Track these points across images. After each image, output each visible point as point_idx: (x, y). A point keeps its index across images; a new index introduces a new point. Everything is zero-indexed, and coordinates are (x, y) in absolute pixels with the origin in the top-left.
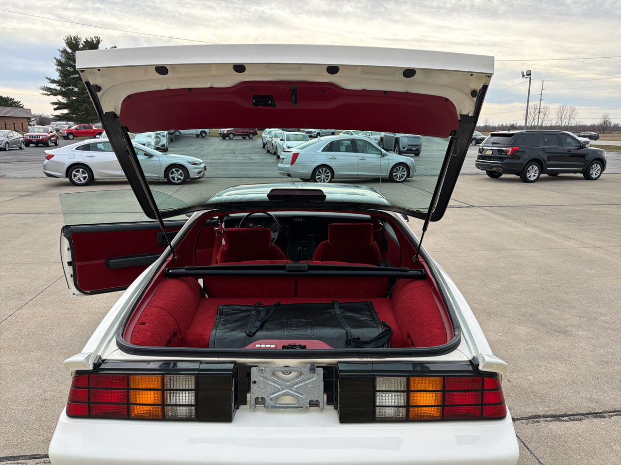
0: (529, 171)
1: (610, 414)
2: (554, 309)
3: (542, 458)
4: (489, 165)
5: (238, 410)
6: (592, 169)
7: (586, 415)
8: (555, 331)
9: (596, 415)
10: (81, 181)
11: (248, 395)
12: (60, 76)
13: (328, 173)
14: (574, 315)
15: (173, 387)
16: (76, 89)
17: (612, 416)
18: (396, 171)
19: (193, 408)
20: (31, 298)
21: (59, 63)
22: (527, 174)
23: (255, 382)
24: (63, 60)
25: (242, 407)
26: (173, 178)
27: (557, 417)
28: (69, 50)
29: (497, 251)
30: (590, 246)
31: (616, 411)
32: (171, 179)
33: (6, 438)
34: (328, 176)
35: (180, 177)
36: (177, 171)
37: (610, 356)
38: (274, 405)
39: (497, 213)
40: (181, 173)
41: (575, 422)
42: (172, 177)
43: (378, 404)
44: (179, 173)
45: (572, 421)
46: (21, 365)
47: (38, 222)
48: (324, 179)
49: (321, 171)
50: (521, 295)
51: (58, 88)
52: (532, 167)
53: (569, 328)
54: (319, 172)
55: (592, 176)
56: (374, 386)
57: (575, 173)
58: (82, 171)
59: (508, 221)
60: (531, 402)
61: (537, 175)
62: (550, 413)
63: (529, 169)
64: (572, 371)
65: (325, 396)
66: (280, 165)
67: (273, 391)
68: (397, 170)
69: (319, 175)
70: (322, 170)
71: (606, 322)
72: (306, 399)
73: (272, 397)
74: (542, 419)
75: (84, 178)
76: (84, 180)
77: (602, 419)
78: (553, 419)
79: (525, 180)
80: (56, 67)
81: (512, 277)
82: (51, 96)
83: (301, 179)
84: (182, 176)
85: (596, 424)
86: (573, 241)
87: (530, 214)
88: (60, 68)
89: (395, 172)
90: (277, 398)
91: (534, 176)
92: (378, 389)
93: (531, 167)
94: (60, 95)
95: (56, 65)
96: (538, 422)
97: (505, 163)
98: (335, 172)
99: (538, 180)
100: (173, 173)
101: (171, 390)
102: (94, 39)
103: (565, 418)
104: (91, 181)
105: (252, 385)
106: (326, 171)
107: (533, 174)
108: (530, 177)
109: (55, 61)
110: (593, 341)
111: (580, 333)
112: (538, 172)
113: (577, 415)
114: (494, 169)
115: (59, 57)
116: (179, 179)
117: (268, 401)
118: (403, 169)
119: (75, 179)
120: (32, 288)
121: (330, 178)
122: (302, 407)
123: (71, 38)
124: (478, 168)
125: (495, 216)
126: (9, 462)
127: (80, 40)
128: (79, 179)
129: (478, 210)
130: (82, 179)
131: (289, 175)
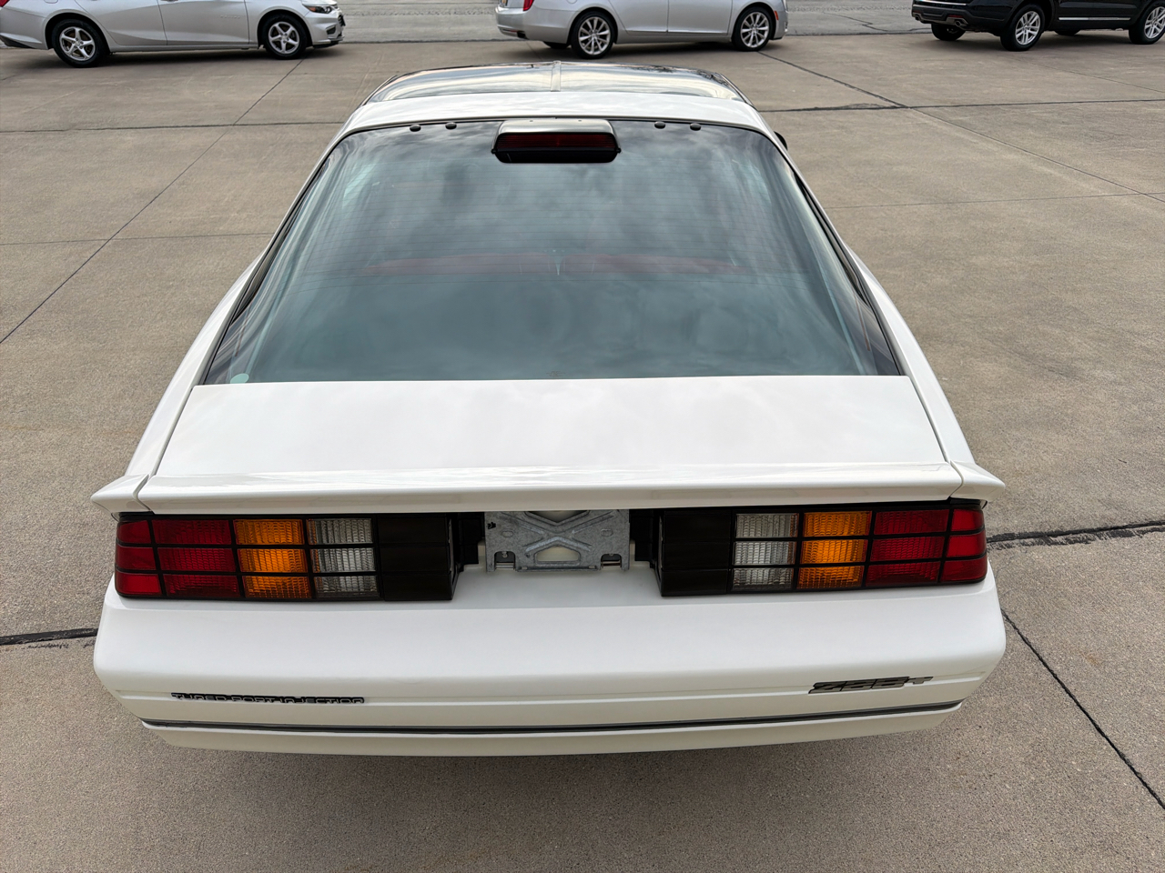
0: (1020, 26)
1: (1141, 528)
2: (1052, 326)
3: (1013, 612)
4: (940, 12)
5: (462, 574)
6: (1150, 19)
7: (1098, 532)
8: (1051, 370)
9: (1117, 531)
10: (82, 55)
11: (481, 548)
13: (604, 29)
14: (1089, 338)
15: (328, 541)
17: (1144, 533)
18: (747, 24)
19: (373, 578)
20: (20, 319)
22: (1017, 31)
23: (493, 525)
25: (469, 568)
26: (278, 44)
27: (1044, 537)
29: (945, 206)
30: (1130, 192)
31: (1152, 523)
32: (274, 46)
33: (20, 600)
34: (604, 37)
35: (291, 41)
36: (285, 28)
37: (1150, 419)
38: (532, 565)
39: (950, 122)
40: (293, 31)
41: (1076, 545)
42: (275, 42)
43: (738, 562)
44: (289, 32)
45: (1071, 543)
46: (23, 457)
47: (6, 152)
48: (596, 44)
49: (589, 24)
50: (989, 299)
52: (1029, 16)
53: (1078, 364)
54: (586, 27)
55: (1147, 35)
56: (733, 531)
57: (1114, 29)
58: (81, 32)
59: (970, 139)
60: (997, 509)
61: (1035, 33)
62: (1031, 530)
63: (1022, 20)
64: (1077, 448)
65: (633, 547)
66: (500, 9)
67: (529, 540)
68: (749, 20)
69: (586, 35)
70: (592, 22)
71: (1148, 351)
72: (594, 554)
73: (528, 550)
74: (1017, 541)
75: (88, 48)
76: (88, 53)
77: (1126, 539)
78: (1037, 540)
79: (1009, 44)
81: (974, 260)
83: (546, 43)
84: (295, 39)
85: (1115, 547)
86: (1097, 182)
87: (1015, 123)
89: (745, 27)
90: (539, 552)
91: (1030, 35)
92: (739, 536)
93: (1026, 15)
96: (1009, 547)
97: (973, 8)
98: (620, 28)
99: (1037, 44)
100: (275, 33)
101: (323, 547)
103: (1060, 539)
104: (104, 57)
105: (487, 532)
106: (599, 23)
107: (1029, 31)
108: (1020, 38)
110: (1120, 389)
111: (1097, 373)
112: (1038, 27)
113: (1080, 532)
114: (950, 20)
116: (289, 46)
117: (521, 559)
118: (761, 19)
119: (69, 52)
120: (20, 297)
121: (608, 39)
122: (587, 568)
124: (917, 19)
125: (944, 128)
126: (33, 644)
128: (78, 52)
129: (911, 113)
130: (83, 51)
131: (521, 35)
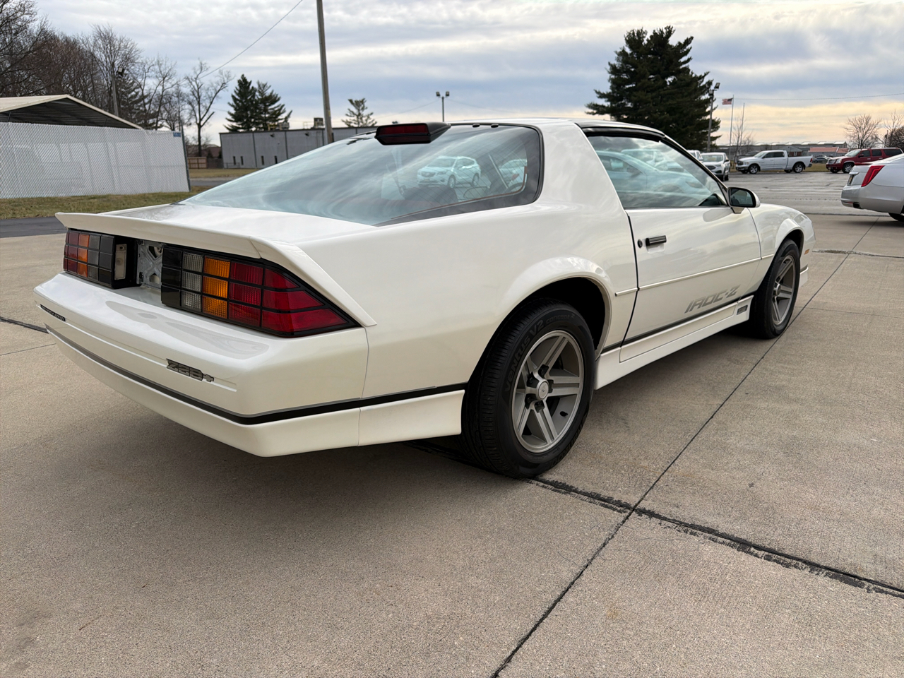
12: (612, 88)
16: (629, 105)
19: (96, 269)
21: (614, 70)
23: (139, 256)
24: (618, 64)
28: (628, 51)
45: (770, 561)
51: (607, 104)
66: (845, 186)
67: (147, 268)
80: (608, 76)
82: (597, 115)
88: (613, 77)
94: (608, 113)
95: (609, 73)
102: (665, 31)
105: (138, 259)
109: (609, 67)
115: (614, 62)
123: (634, 33)
127: (644, 35)
131: (856, 205)
